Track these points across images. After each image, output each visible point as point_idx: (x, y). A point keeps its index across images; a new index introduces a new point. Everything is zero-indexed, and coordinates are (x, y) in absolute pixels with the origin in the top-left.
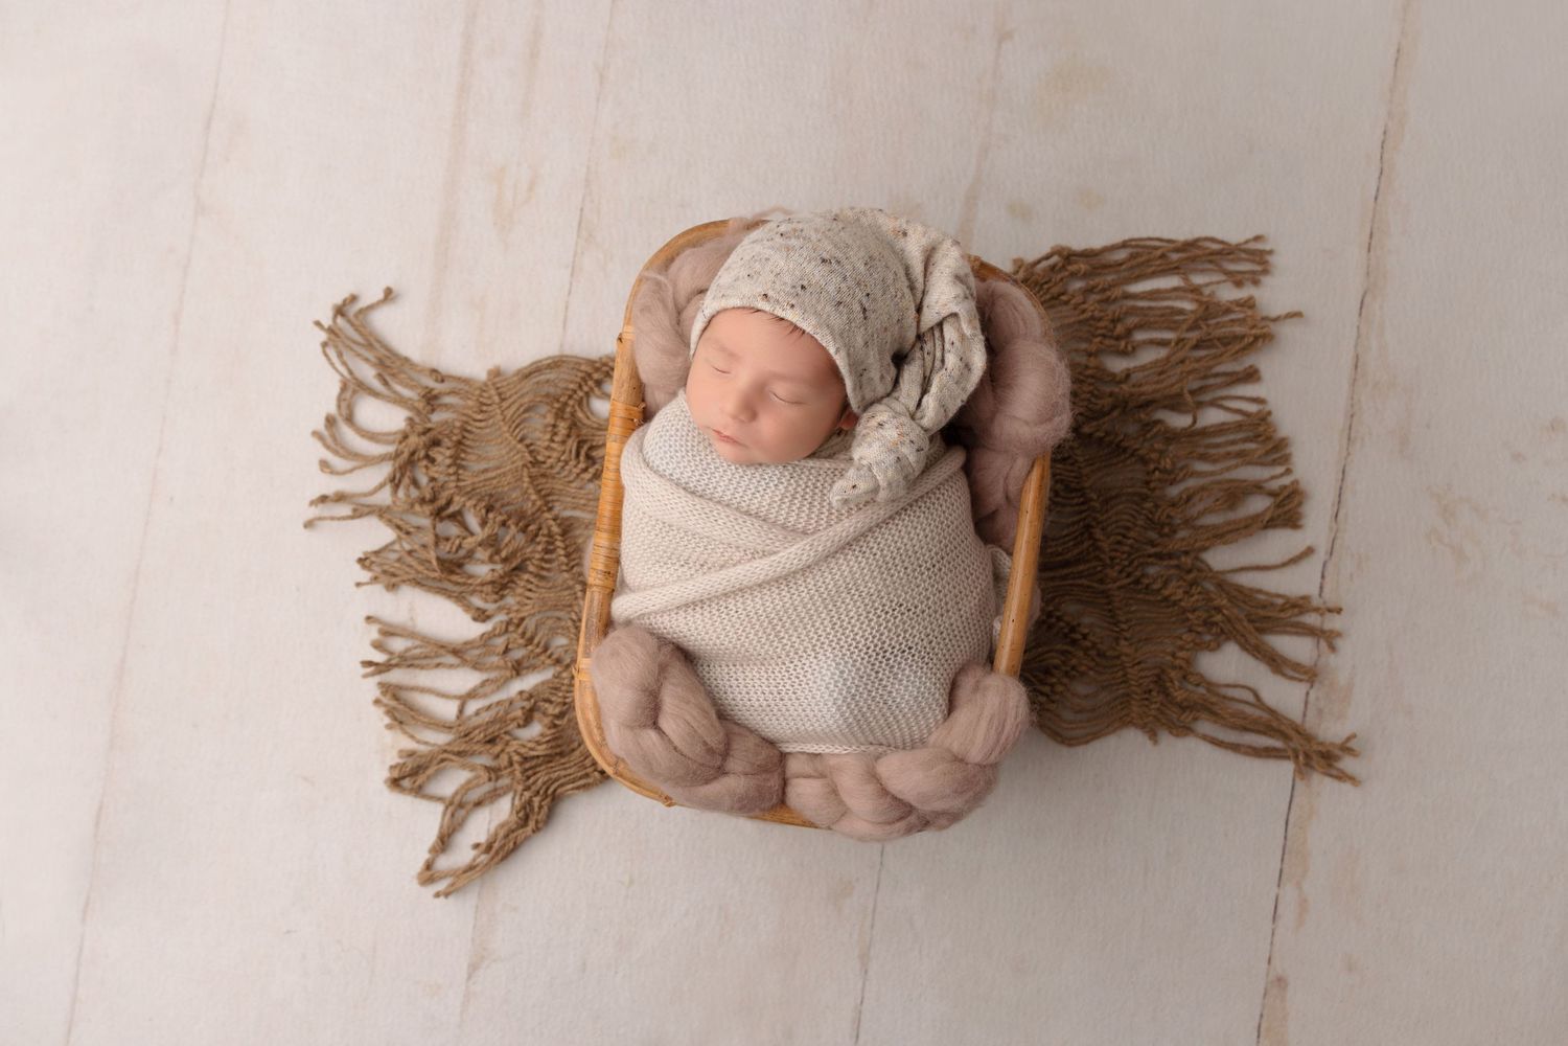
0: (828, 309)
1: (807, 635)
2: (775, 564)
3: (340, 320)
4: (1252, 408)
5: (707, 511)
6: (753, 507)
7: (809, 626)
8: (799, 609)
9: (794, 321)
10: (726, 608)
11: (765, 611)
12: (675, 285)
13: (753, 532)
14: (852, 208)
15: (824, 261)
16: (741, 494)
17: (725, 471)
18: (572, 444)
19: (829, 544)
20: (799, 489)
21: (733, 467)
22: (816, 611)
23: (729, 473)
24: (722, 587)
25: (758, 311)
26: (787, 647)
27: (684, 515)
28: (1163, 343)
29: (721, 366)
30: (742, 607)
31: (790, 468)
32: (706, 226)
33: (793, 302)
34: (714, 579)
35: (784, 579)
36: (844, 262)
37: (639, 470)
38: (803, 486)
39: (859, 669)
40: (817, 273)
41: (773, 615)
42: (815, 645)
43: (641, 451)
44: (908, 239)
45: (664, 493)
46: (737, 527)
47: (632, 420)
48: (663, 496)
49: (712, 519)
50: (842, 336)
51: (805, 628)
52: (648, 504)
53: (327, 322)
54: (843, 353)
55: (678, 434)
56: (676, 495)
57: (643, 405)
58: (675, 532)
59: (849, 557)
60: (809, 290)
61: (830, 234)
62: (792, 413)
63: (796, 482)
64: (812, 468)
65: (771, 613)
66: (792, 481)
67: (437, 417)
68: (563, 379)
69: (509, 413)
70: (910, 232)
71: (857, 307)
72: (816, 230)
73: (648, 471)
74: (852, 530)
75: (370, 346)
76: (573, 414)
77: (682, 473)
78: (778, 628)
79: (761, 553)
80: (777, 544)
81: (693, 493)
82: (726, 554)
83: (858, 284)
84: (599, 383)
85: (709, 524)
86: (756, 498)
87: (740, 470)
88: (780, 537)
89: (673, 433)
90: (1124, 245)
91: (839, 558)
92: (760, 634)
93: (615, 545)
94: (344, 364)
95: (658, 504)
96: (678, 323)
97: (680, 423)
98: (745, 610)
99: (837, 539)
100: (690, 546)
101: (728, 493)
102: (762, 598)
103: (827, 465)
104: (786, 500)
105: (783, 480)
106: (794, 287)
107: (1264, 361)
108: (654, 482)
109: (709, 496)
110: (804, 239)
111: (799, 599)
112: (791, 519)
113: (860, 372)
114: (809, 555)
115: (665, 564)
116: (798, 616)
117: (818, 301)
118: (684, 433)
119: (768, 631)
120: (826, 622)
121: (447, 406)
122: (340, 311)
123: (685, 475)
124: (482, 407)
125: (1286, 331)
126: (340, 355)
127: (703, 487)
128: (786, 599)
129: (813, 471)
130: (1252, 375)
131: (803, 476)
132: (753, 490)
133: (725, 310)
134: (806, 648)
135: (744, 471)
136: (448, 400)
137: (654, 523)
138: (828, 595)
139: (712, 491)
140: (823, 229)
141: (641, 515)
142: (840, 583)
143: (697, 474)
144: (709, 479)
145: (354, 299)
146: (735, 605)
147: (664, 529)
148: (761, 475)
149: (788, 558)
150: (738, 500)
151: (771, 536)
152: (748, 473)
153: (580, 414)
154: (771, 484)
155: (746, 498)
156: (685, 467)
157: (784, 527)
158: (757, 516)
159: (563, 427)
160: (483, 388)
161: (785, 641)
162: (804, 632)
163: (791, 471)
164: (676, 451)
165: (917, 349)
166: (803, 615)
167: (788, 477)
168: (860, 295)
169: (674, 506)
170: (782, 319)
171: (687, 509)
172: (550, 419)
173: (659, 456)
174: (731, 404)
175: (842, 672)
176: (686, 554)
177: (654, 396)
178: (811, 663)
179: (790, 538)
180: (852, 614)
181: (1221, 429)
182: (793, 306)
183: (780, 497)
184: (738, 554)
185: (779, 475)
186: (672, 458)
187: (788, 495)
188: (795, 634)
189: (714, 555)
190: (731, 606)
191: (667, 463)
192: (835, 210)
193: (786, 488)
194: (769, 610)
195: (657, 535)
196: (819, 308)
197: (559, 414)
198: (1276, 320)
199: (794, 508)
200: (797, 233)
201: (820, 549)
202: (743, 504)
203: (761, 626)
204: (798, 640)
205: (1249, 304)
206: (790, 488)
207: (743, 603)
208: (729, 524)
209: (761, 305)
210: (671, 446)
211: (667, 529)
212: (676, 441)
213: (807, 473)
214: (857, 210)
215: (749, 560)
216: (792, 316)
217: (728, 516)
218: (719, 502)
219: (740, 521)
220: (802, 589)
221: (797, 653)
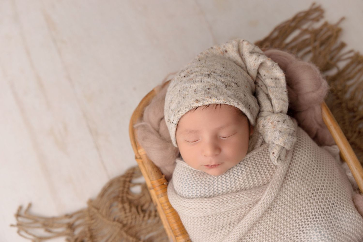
0: (224, 90)
1: (293, 226)
2: (263, 205)
3: (20, 219)
4: (352, 55)
5: (221, 200)
6: (238, 187)
7: (291, 222)
8: (282, 216)
9: (215, 103)
10: (252, 235)
11: (269, 226)
12: (150, 123)
13: (245, 197)
14: (202, 53)
15: (209, 75)
16: (230, 185)
17: (217, 180)
18: (134, 210)
19: (278, 183)
20: (251, 169)
21: (220, 177)
22: (290, 213)
23: (219, 180)
24: (247, 228)
25: (197, 108)
26: (289, 236)
27: (213, 208)
28: (309, 52)
29: (192, 139)
30: (259, 231)
31: (242, 163)
32: (147, 96)
33: (210, 96)
34: (241, 227)
35: (269, 209)
36: (216, 71)
37: (182, 202)
38: (252, 167)
39: (325, 226)
40: (210, 81)
41: (274, 226)
42: (299, 228)
43: (176, 193)
44: (228, 52)
45: (199, 204)
46: (237, 200)
47: (164, 184)
48: (198, 206)
49: (225, 202)
50: (236, 97)
51: (290, 224)
52: (194, 213)
53: (14, 222)
54: (240, 103)
55: (189, 177)
56: (204, 202)
57: (164, 176)
58: (212, 217)
59: (288, 183)
60: (212, 88)
61: (202, 65)
62: (234, 140)
63: (248, 167)
64: (250, 157)
65: (272, 226)
66: (246, 167)
67: (77, 232)
68: (116, 188)
69: (104, 213)
70: (227, 49)
71: (233, 84)
72: (197, 67)
73: (185, 200)
74: (283, 172)
75: (36, 221)
76: (128, 199)
77: (200, 192)
78: (279, 230)
79: (252, 204)
80: (258, 196)
81: (210, 197)
82: (238, 213)
83: (227, 76)
84: (130, 182)
85: (225, 206)
86: (237, 183)
87: (223, 176)
88: (257, 192)
89: (186, 178)
90: (275, 30)
91: (285, 186)
92: (273, 237)
93: (187, 239)
94: (30, 234)
95: (198, 210)
96: (160, 136)
97: (187, 173)
98: (261, 231)
99: (280, 179)
100: (221, 220)
101: (224, 188)
102: (264, 222)
103: (255, 153)
104: (249, 176)
105: (243, 169)
106: (205, 91)
107: (344, 38)
108: (191, 203)
109: (217, 194)
110: (195, 72)
111: (280, 213)
112: (256, 182)
113: (249, 107)
114: (274, 192)
115: (214, 233)
116: (284, 220)
117: (218, 90)
118: (191, 176)
119: (276, 234)
120: (297, 216)
121: (79, 225)
122: (18, 215)
123: (202, 192)
124: (92, 218)
125: (343, 25)
126: (26, 232)
127: (213, 192)
128: (275, 216)
129: (251, 158)
130: (343, 45)
131: (249, 163)
132: (234, 181)
133: (183, 116)
134: (296, 232)
135: (225, 175)
136: (77, 223)
137: (200, 219)
138: (290, 203)
139: (217, 191)
140: (199, 65)
141: (193, 219)
142: (291, 196)
143: (207, 188)
144: (213, 187)
145: (21, 208)
146: (255, 232)
147: (206, 219)
148: (233, 173)
149: (266, 199)
150: (230, 188)
151: (253, 194)
152: (227, 175)
153: (130, 197)
154: (239, 174)
155: (233, 186)
156: (200, 189)
157: (255, 187)
158: (242, 190)
159: (127, 206)
160: (89, 210)
161: (286, 234)
162: (291, 225)
163: (243, 164)
164: (193, 185)
165: (257, 87)
166: (285, 218)
167: (244, 167)
168: (230, 79)
169: (206, 207)
170: (209, 105)
171: (212, 205)
172: (120, 206)
173: (186, 191)
174: (208, 151)
175: (320, 232)
176: (221, 224)
177: (166, 170)
178: (304, 236)
179: (261, 190)
180: (304, 205)
181: (347, 67)
182: (210, 97)
183: (246, 177)
184: (243, 210)
185: (240, 168)
186: (192, 188)
187: (248, 174)
188: (288, 229)
189: (233, 217)
190: (254, 233)
191: (192, 192)
192: (197, 58)
193: (246, 171)
194: (271, 225)
195: (204, 224)
196: (220, 92)
197: (123, 202)
198: (338, 23)
199: (254, 177)
200: (191, 72)
201: (276, 187)
202: (233, 189)
203: (272, 234)
204: (291, 231)
205: (326, 24)
206: (248, 171)
207: (258, 229)
208: (233, 200)
209: (197, 105)
210: (189, 184)
211: (207, 218)
212: (190, 181)
213: (249, 161)
214: (204, 53)
215: (250, 210)
216: (213, 101)
217: (231, 197)
218: (223, 194)
219: (237, 196)
220: (278, 208)
221: (294, 236)
